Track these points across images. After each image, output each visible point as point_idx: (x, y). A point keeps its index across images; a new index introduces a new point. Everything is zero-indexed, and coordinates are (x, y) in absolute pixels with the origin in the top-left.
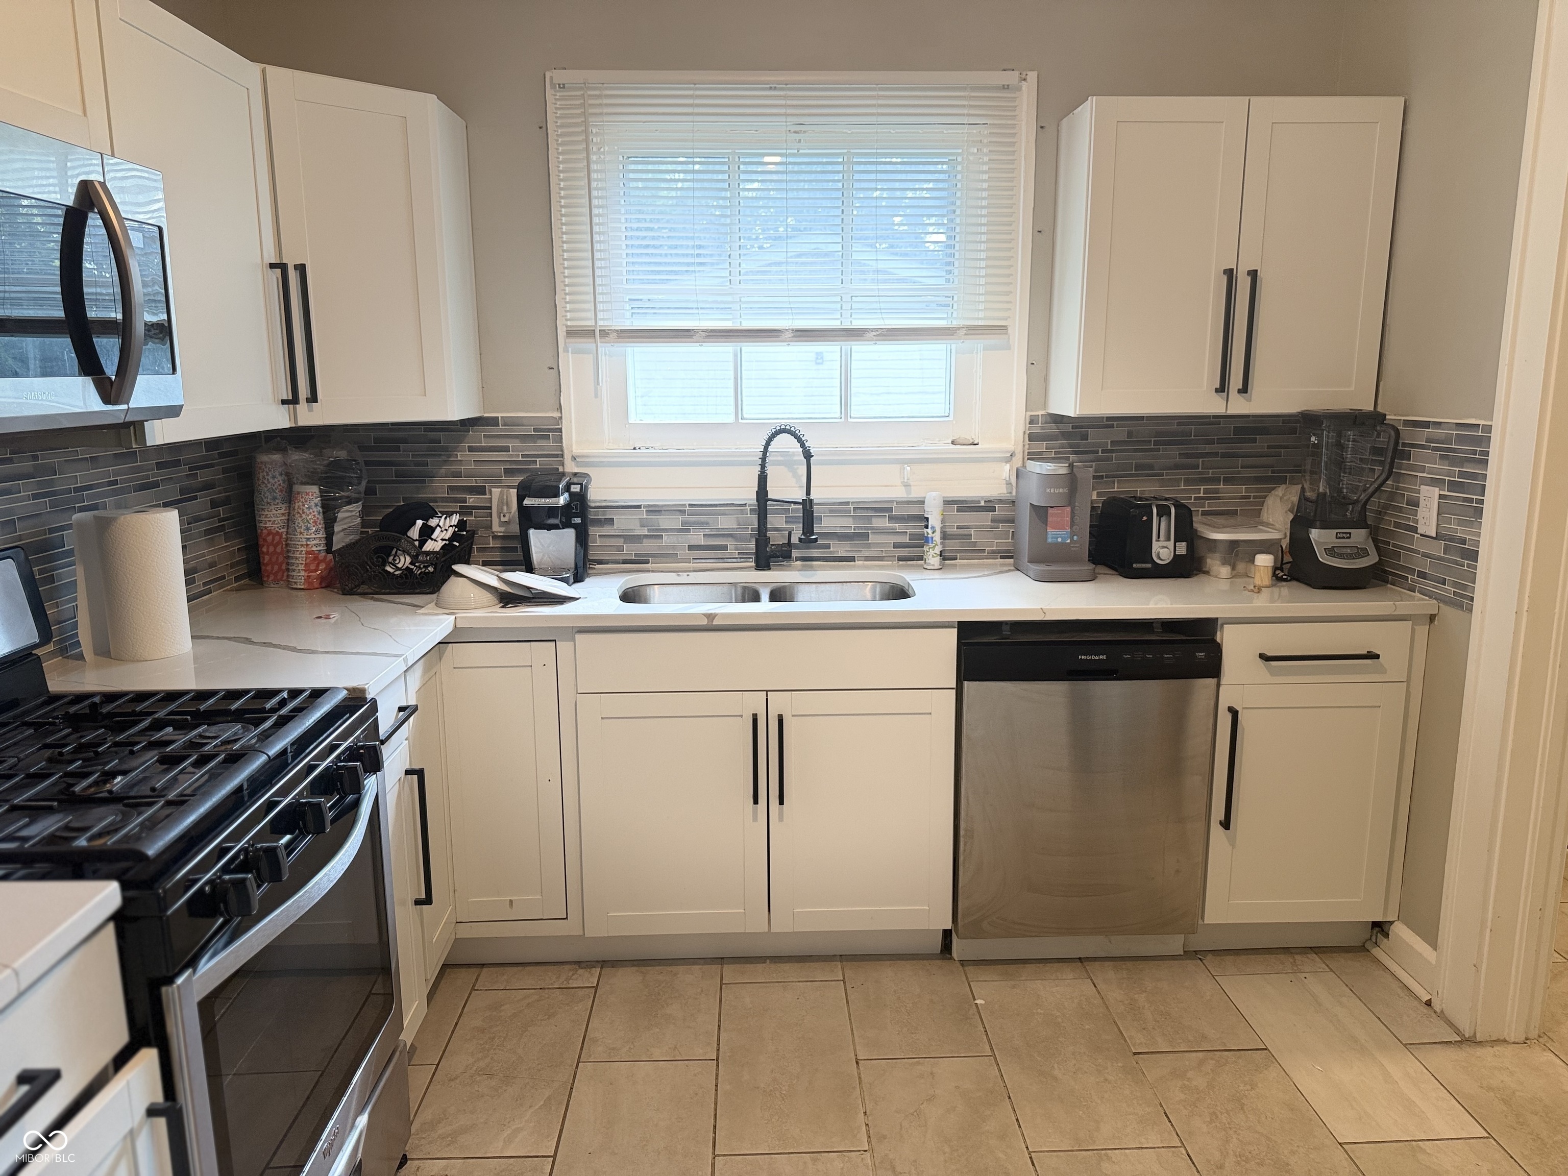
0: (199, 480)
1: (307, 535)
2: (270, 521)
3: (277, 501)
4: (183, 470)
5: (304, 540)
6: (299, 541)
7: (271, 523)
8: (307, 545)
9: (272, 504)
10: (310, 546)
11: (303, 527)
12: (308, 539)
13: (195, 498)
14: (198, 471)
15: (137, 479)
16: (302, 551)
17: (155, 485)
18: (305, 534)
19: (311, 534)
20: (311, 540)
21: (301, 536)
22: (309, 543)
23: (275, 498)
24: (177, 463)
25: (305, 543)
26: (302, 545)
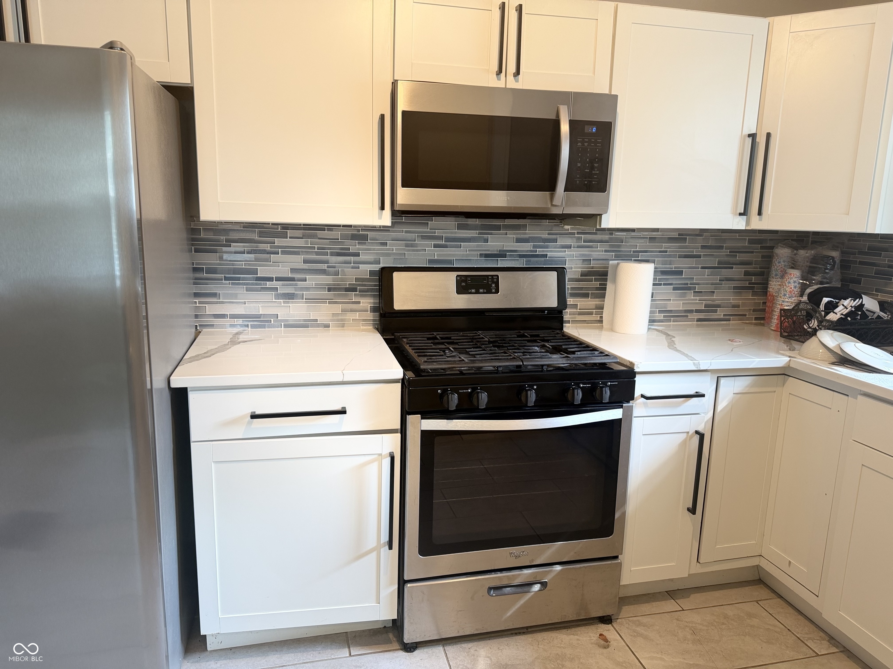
0: (737, 259)
1: (783, 299)
2: (772, 288)
3: (777, 277)
4: (724, 252)
5: (781, 301)
6: (778, 302)
7: (772, 289)
8: (782, 305)
9: (774, 278)
10: (783, 306)
11: (783, 294)
12: (783, 301)
13: (732, 268)
14: (738, 254)
15: (684, 252)
16: (778, 308)
17: (699, 256)
18: (782, 298)
19: (786, 298)
20: (785, 302)
21: (780, 299)
22: (783, 304)
23: (776, 275)
24: (721, 247)
25: (781, 303)
26: (779, 304)
